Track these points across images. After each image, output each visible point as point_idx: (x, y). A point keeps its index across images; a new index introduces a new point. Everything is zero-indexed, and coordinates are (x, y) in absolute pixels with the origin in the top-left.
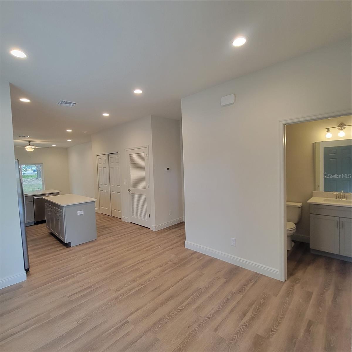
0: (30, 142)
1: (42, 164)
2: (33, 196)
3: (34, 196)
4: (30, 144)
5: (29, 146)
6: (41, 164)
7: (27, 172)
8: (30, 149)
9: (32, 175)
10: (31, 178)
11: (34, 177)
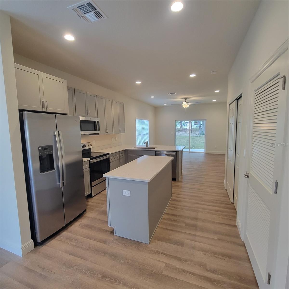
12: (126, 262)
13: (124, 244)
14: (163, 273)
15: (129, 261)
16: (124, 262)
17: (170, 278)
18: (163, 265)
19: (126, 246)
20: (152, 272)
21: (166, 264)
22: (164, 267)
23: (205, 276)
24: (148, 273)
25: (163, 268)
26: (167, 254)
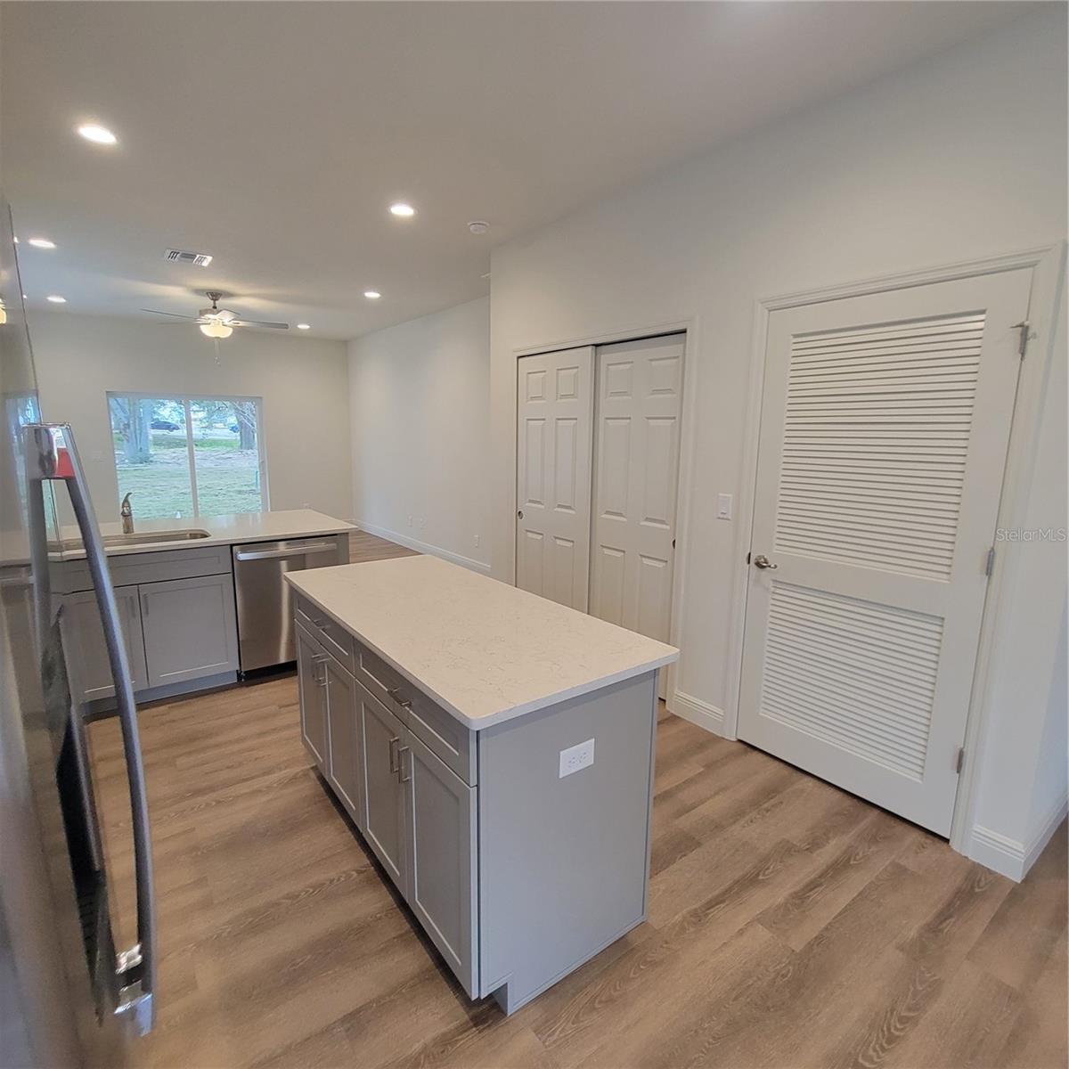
0: (215, 295)
1: (261, 398)
2: (232, 546)
3: (234, 548)
4: (215, 307)
5: (214, 314)
6: (257, 400)
7: (215, 431)
8: (217, 327)
9: (226, 440)
10: (224, 449)
11: (232, 446)
12: (709, 1043)
13: (600, 1002)
14: (798, 951)
15: (706, 1025)
16: (707, 1050)
17: (819, 939)
18: (762, 934)
19: (611, 1000)
20: (784, 976)
21: (760, 919)
22: (771, 935)
23: (824, 867)
24: (788, 995)
25: (773, 937)
26: (718, 896)
